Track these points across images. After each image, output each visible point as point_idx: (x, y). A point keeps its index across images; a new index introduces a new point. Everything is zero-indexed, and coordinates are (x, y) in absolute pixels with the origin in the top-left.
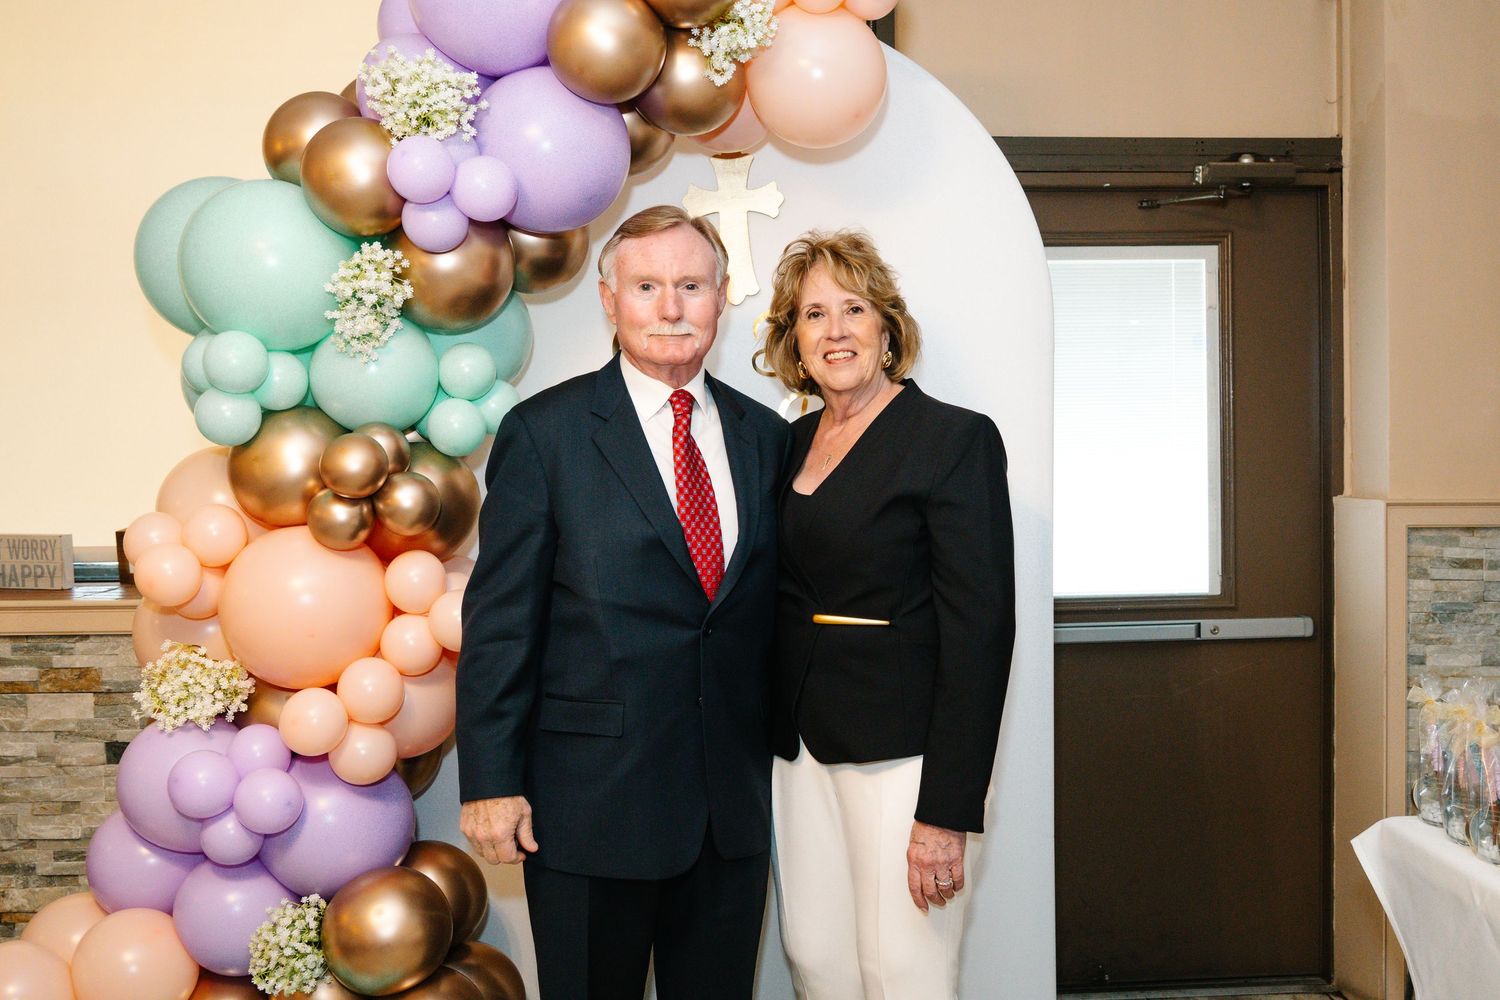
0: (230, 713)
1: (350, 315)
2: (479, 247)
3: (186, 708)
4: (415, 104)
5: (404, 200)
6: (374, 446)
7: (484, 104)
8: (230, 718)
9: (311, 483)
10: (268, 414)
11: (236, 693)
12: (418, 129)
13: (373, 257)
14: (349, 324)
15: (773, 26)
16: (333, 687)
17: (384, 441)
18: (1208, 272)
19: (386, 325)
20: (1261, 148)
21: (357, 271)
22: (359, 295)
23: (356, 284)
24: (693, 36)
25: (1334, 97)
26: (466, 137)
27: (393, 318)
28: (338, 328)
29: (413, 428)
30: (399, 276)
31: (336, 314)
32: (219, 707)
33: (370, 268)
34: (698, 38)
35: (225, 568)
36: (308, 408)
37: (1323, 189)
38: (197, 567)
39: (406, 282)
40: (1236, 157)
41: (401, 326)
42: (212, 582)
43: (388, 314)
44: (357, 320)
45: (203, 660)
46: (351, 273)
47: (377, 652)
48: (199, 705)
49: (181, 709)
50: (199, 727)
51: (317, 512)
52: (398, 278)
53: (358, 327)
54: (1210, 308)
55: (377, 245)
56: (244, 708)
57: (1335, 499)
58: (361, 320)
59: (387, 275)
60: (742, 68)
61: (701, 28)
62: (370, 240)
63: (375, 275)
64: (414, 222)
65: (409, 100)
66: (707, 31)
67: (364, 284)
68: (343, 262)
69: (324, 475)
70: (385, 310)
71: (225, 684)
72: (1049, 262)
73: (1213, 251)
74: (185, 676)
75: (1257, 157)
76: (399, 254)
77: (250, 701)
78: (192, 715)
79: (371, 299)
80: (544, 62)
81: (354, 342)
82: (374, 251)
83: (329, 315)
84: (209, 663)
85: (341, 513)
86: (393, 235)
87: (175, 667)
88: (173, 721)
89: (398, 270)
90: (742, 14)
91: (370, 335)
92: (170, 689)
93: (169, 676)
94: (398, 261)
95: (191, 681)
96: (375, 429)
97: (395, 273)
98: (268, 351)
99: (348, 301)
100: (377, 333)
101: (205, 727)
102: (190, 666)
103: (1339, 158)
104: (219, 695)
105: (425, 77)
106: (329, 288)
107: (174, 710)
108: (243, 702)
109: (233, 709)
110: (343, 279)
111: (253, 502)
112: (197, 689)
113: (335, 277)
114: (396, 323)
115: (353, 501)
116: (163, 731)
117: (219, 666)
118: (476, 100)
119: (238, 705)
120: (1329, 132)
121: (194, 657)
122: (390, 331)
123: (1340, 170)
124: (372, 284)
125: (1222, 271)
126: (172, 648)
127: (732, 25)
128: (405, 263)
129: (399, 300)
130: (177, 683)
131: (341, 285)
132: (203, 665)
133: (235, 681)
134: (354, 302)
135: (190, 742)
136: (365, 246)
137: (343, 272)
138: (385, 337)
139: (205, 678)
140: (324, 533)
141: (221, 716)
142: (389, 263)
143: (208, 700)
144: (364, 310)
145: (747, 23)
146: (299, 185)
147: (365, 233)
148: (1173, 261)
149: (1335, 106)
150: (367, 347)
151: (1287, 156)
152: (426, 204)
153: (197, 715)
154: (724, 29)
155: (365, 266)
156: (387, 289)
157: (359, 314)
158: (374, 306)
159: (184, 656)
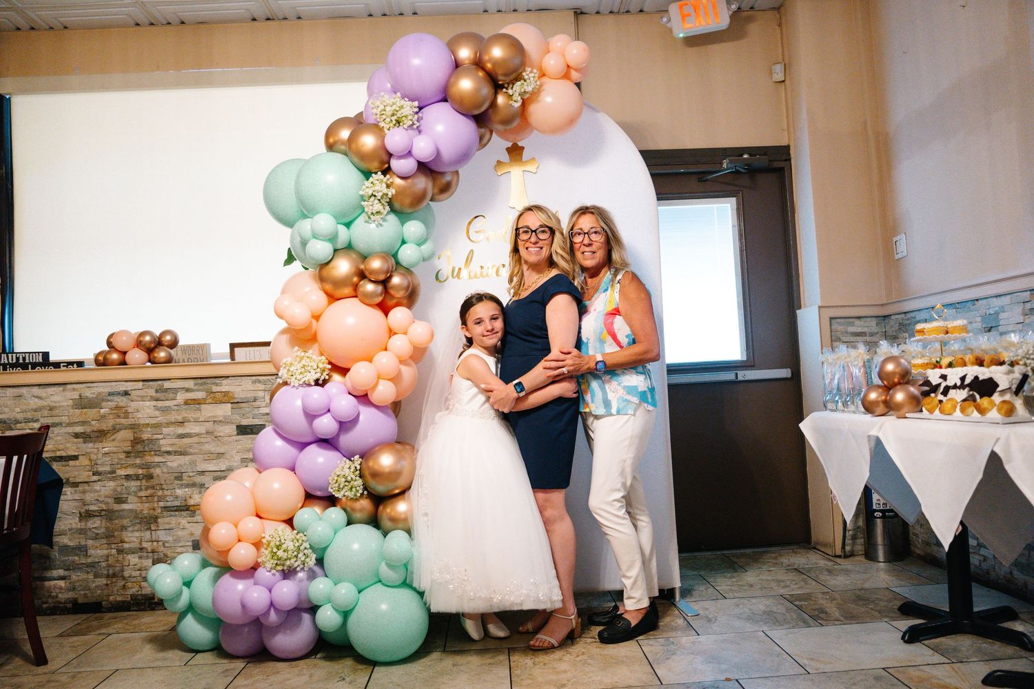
0: (321, 379)
1: (371, 203)
4: (394, 115)
5: (391, 155)
6: (384, 258)
7: (420, 115)
9: (355, 279)
10: (335, 251)
11: (324, 370)
12: (395, 125)
13: (378, 179)
14: (371, 207)
15: (538, 83)
18: (732, 209)
20: (752, 151)
21: (372, 185)
22: (375, 194)
23: (374, 189)
24: (505, 88)
25: (785, 128)
26: (415, 126)
27: (386, 207)
28: (365, 210)
30: (389, 185)
31: (365, 204)
33: (377, 183)
34: (507, 89)
35: (319, 317)
36: (349, 247)
37: (782, 169)
38: (309, 315)
39: (392, 188)
40: (742, 155)
41: (389, 211)
42: (314, 323)
44: (374, 206)
46: (369, 185)
47: (386, 350)
51: (361, 290)
53: (375, 209)
54: (733, 226)
55: (379, 175)
57: (797, 311)
58: (376, 206)
59: (384, 185)
60: (525, 102)
61: (508, 84)
62: (377, 171)
63: (379, 185)
64: (396, 164)
65: (391, 113)
66: (511, 86)
67: (376, 188)
68: (360, 185)
69: (361, 273)
71: (321, 365)
72: (659, 208)
73: (734, 200)
74: (303, 362)
75: (750, 155)
76: (389, 177)
79: (379, 196)
80: (444, 100)
81: (371, 216)
82: (378, 177)
83: (361, 204)
85: (370, 288)
86: (387, 170)
89: (388, 183)
90: (526, 77)
92: (295, 369)
94: (388, 180)
97: (387, 185)
98: (337, 223)
99: (370, 197)
100: (380, 212)
101: (313, 383)
102: (305, 358)
103: (789, 154)
105: (398, 104)
106: (361, 193)
108: (327, 375)
109: (323, 378)
110: (366, 188)
112: (309, 368)
113: (362, 188)
115: (376, 283)
118: (417, 113)
120: (784, 143)
123: (790, 160)
124: (379, 189)
125: (738, 209)
126: (298, 350)
127: (522, 82)
128: (391, 181)
129: (387, 198)
130: (300, 365)
131: (366, 191)
134: (373, 197)
136: (374, 175)
137: (365, 186)
139: (313, 363)
142: (385, 181)
143: (313, 372)
144: (376, 201)
145: (528, 81)
147: (373, 170)
148: (715, 205)
149: (786, 132)
151: (765, 154)
152: (400, 157)
153: (309, 378)
154: (518, 84)
155: (375, 183)
156: (385, 191)
157: (374, 203)
158: (379, 200)
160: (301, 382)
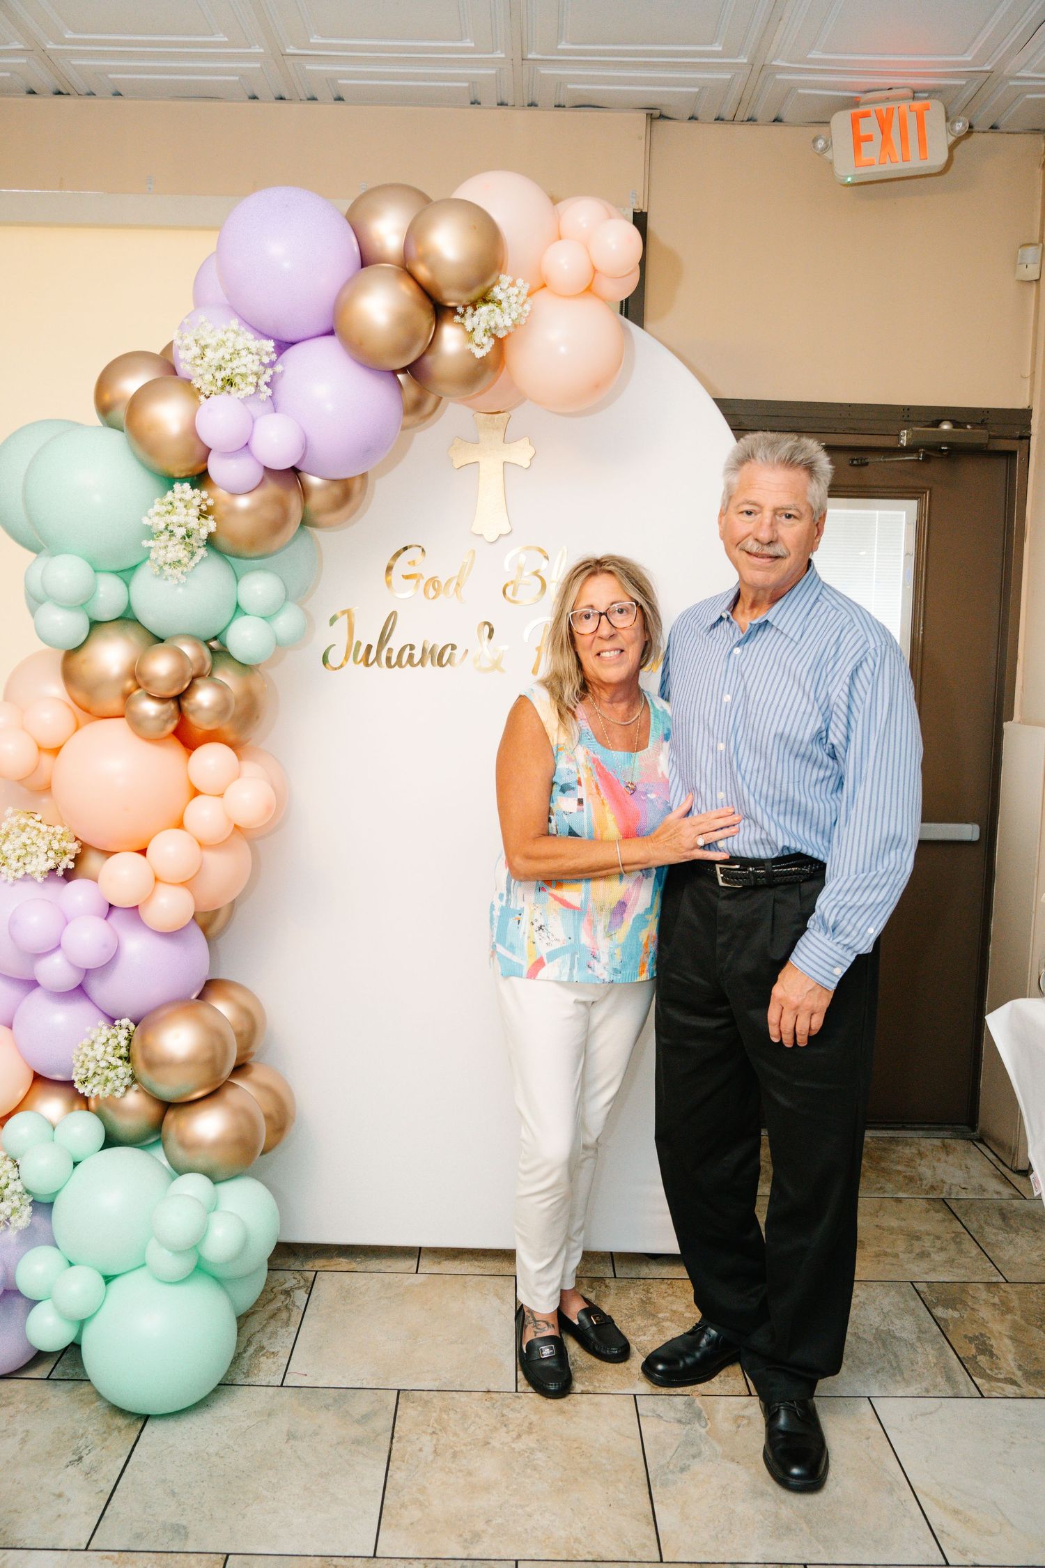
0: (60, 869)
1: (163, 545)
2: (272, 489)
3: (24, 864)
4: (220, 368)
5: (209, 450)
6: (180, 654)
7: (279, 368)
8: (60, 873)
9: (129, 684)
10: (95, 625)
11: (65, 853)
12: (223, 388)
13: (183, 496)
14: (162, 552)
15: (527, 307)
16: (143, 852)
17: (188, 650)
18: (908, 524)
19: (193, 554)
20: (959, 416)
21: (170, 507)
22: (170, 528)
23: (169, 518)
24: (458, 314)
25: (1028, 374)
26: (263, 396)
27: (199, 547)
28: (153, 555)
29: (215, 638)
30: (205, 512)
31: (151, 543)
32: (51, 864)
33: (181, 505)
34: (462, 316)
35: (56, 751)
36: (127, 619)
37: (1011, 454)
38: (34, 749)
39: (211, 517)
40: (937, 423)
41: (206, 554)
42: (46, 760)
43: (195, 544)
44: (169, 549)
45: (39, 825)
46: (165, 508)
47: (180, 825)
48: (35, 861)
49: (20, 864)
50: (34, 880)
51: (133, 708)
52: (203, 515)
53: (169, 555)
54: (907, 554)
55: (187, 486)
56: (71, 865)
57: (1005, 725)
58: (173, 549)
59: (194, 512)
60: (500, 344)
61: (465, 307)
62: (182, 480)
63: (185, 511)
64: (216, 467)
65: (215, 363)
66: (470, 310)
67: (174, 519)
68: (157, 500)
69: (136, 676)
70: (193, 541)
71: (56, 846)
73: (913, 505)
74: (24, 838)
75: (956, 424)
76: (204, 494)
77: (77, 859)
78: (29, 869)
79: (181, 532)
80: (330, 333)
81: (166, 568)
82: (184, 490)
83: (146, 543)
84: (43, 828)
85: (150, 708)
86: (200, 479)
87: (16, 830)
88: (14, 874)
89: (204, 508)
90: (500, 296)
91: (179, 561)
92: (11, 847)
93: (12, 837)
94: (204, 500)
95: (29, 842)
96: (182, 640)
97: (201, 510)
98: (95, 571)
99: (161, 532)
100: (185, 560)
101: (40, 880)
102: (28, 829)
103: (1029, 427)
104: (51, 854)
105: (229, 344)
106: (146, 521)
107: (15, 864)
108: (71, 860)
109: (62, 866)
110: (158, 514)
111: (79, 696)
112: (33, 849)
113: (151, 512)
114: (202, 552)
115: (162, 700)
116: (6, 881)
117: (52, 830)
118: (272, 364)
119: (66, 863)
120: (1021, 404)
121: (31, 822)
122: (197, 559)
123: (1029, 438)
124: (182, 519)
125: (919, 523)
126: (14, 815)
127: (491, 306)
128: (210, 502)
129: (204, 534)
130: (19, 842)
131: (156, 519)
132: (38, 829)
133: (64, 844)
134: (167, 534)
135: (27, 889)
136: (177, 486)
137: (158, 508)
138: (192, 564)
139: (40, 840)
140: (137, 724)
141: (54, 870)
142: (197, 502)
143: (43, 857)
144: (175, 540)
145: (504, 305)
146: (123, 431)
147: (177, 475)
148: (877, 512)
149: (1028, 381)
150: (177, 572)
151: (983, 424)
152: (229, 454)
153: (33, 869)
154: (484, 309)
155: (177, 503)
156: (193, 523)
157: (170, 543)
158: (184, 538)
159: (23, 821)
160: (20, 874)
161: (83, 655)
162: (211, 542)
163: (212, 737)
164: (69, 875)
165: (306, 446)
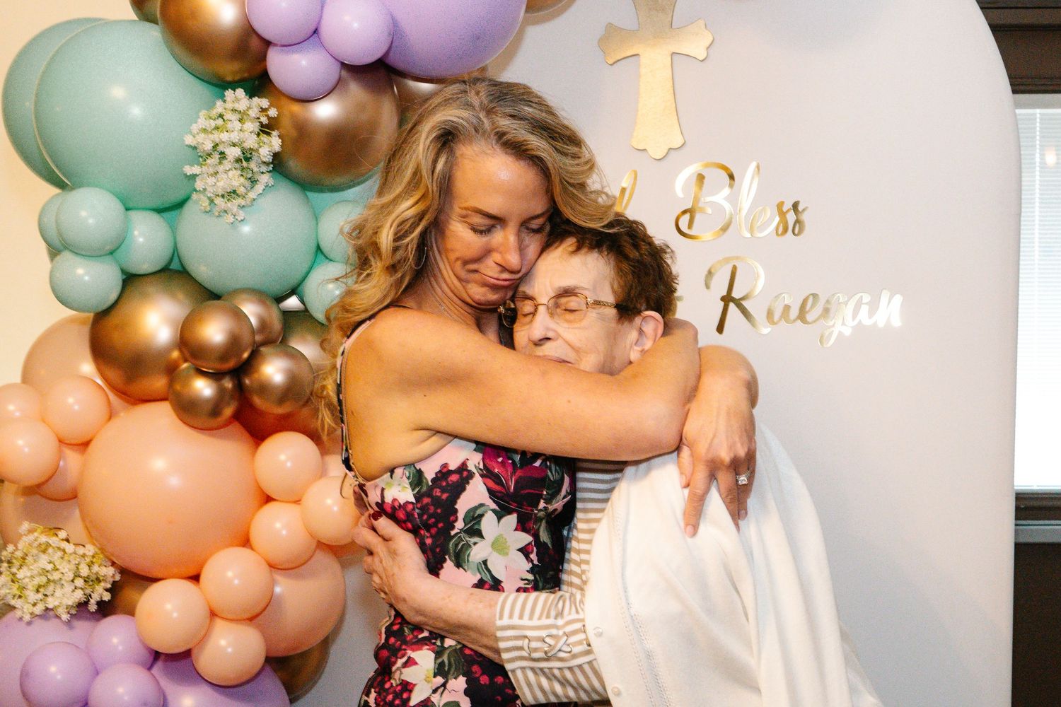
0: (92, 601)
1: (211, 171)
2: (356, 91)
3: (46, 595)
5: (268, 43)
6: (239, 315)
8: (93, 607)
9: (177, 356)
10: (130, 280)
11: (98, 580)
13: (237, 106)
14: (211, 180)
16: (195, 578)
17: (251, 311)
19: (253, 182)
21: (220, 122)
22: (221, 148)
23: (217, 136)
27: (263, 173)
28: (199, 184)
29: (293, 292)
30: (267, 126)
31: (196, 170)
32: (79, 596)
33: (234, 117)
35: (84, 445)
36: (170, 269)
38: (53, 443)
39: (275, 133)
41: (271, 182)
42: (72, 460)
43: (255, 169)
44: (219, 176)
45: (64, 545)
46: (213, 124)
47: (246, 542)
48: (59, 593)
49: (40, 596)
50: (58, 617)
51: (178, 387)
52: (266, 129)
53: (221, 184)
55: (240, 92)
56: (107, 596)
58: (225, 176)
59: (251, 126)
62: (233, 85)
63: (238, 125)
64: (280, 66)
67: (224, 136)
68: (203, 113)
69: (187, 344)
70: (253, 165)
71: (84, 571)
74: (43, 562)
76: (264, 103)
77: (114, 589)
78: (51, 603)
79: (234, 152)
81: (218, 201)
82: (237, 98)
83: (189, 170)
84: (69, 548)
85: (203, 388)
86: (259, 83)
87: (34, 551)
88: (31, 609)
89: (264, 120)
91: (234, 192)
92: (29, 574)
93: (29, 559)
94: (263, 110)
95: (49, 567)
96: (244, 296)
97: (262, 125)
98: (127, 209)
99: (209, 155)
100: (241, 190)
101: (65, 617)
102: (50, 550)
104: (79, 582)
106: (189, 140)
107: (32, 596)
108: (107, 590)
109: (95, 598)
110: (204, 130)
111: (114, 375)
112: (56, 576)
113: (195, 128)
114: (265, 179)
115: (216, 376)
116: (21, 619)
117: (81, 551)
119: (101, 593)
121: (54, 541)
122: (259, 188)
124: (235, 137)
126: (31, 531)
128: (273, 112)
129: (265, 153)
130: (36, 568)
131: (201, 137)
132: (64, 551)
133: (96, 568)
134: (216, 156)
135: (50, 633)
136: (229, 94)
137: (202, 122)
138: (252, 195)
139: (65, 563)
140: (188, 410)
141: (82, 605)
142: (254, 113)
143: (68, 588)
144: (227, 165)
146: (157, 24)
147: (229, 78)
150: (233, 205)
152: (294, 45)
153: (56, 603)
155: (228, 116)
156: (251, 141)
157: (221, 168)
158: (238, 160)
159: (43, 539)
160: (39, 609)
161: (114, 319)
162: (278, 164)
163: (285, 424)
164: (105, 610)
165: (395, 32)
